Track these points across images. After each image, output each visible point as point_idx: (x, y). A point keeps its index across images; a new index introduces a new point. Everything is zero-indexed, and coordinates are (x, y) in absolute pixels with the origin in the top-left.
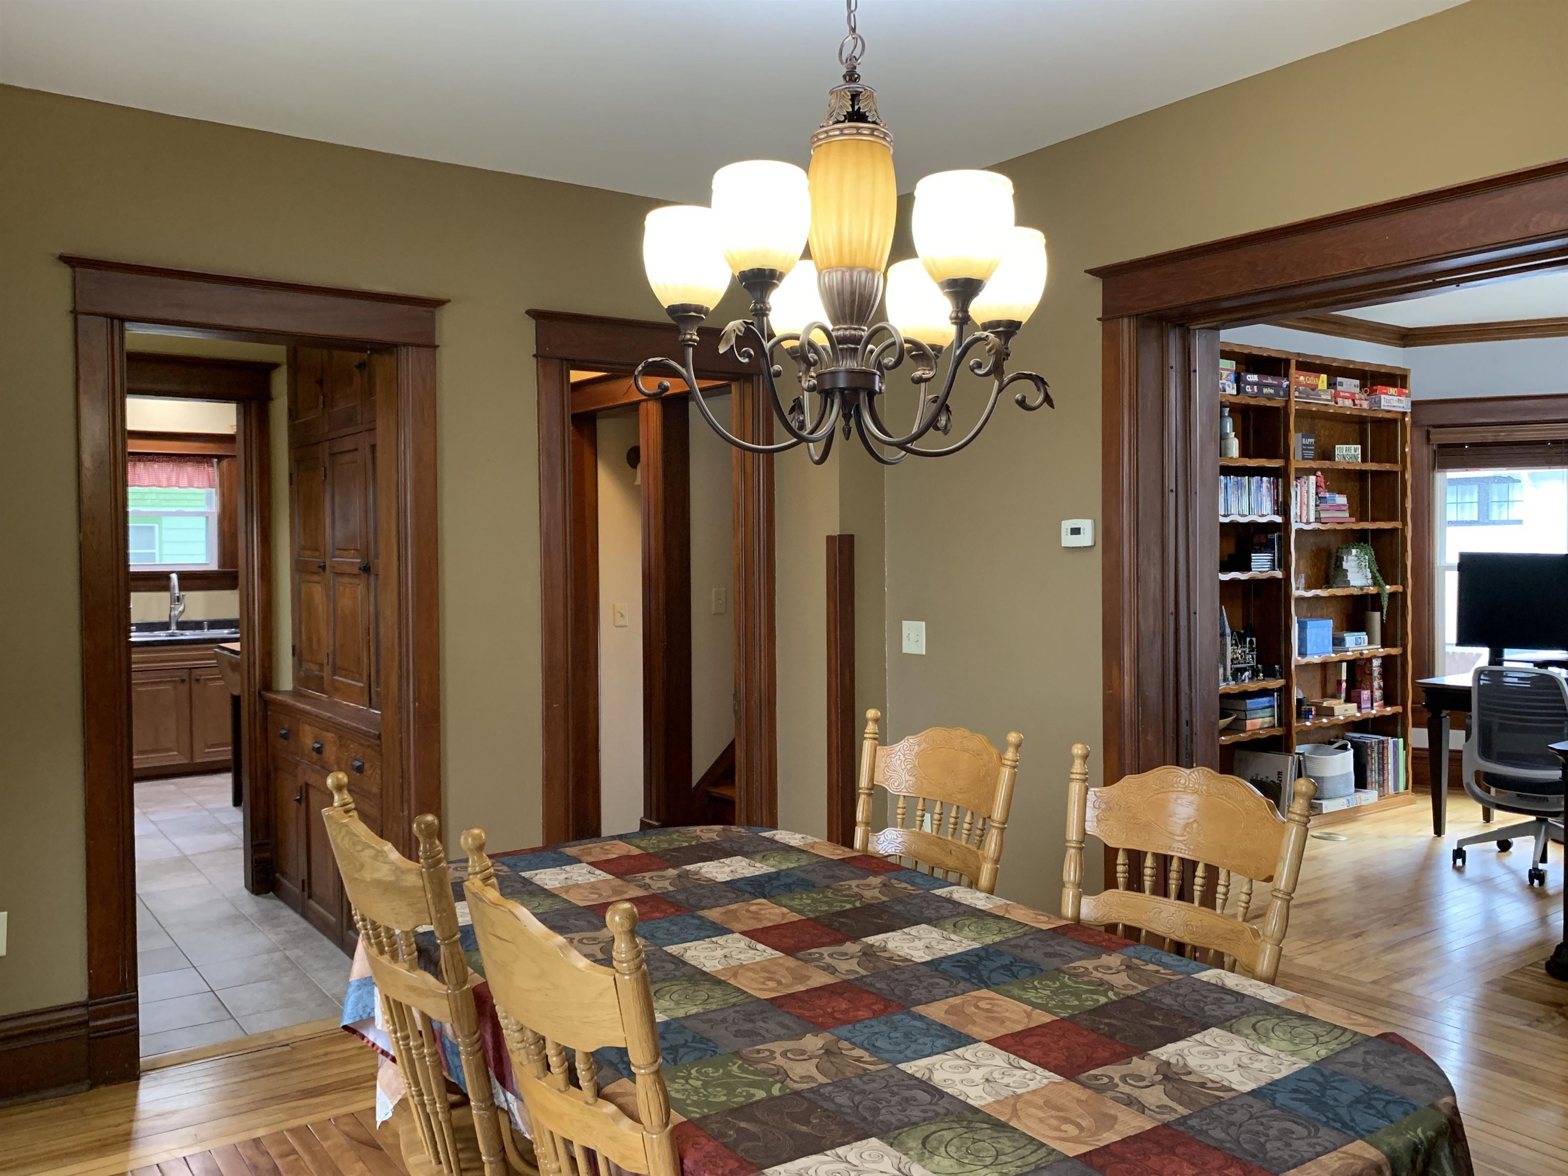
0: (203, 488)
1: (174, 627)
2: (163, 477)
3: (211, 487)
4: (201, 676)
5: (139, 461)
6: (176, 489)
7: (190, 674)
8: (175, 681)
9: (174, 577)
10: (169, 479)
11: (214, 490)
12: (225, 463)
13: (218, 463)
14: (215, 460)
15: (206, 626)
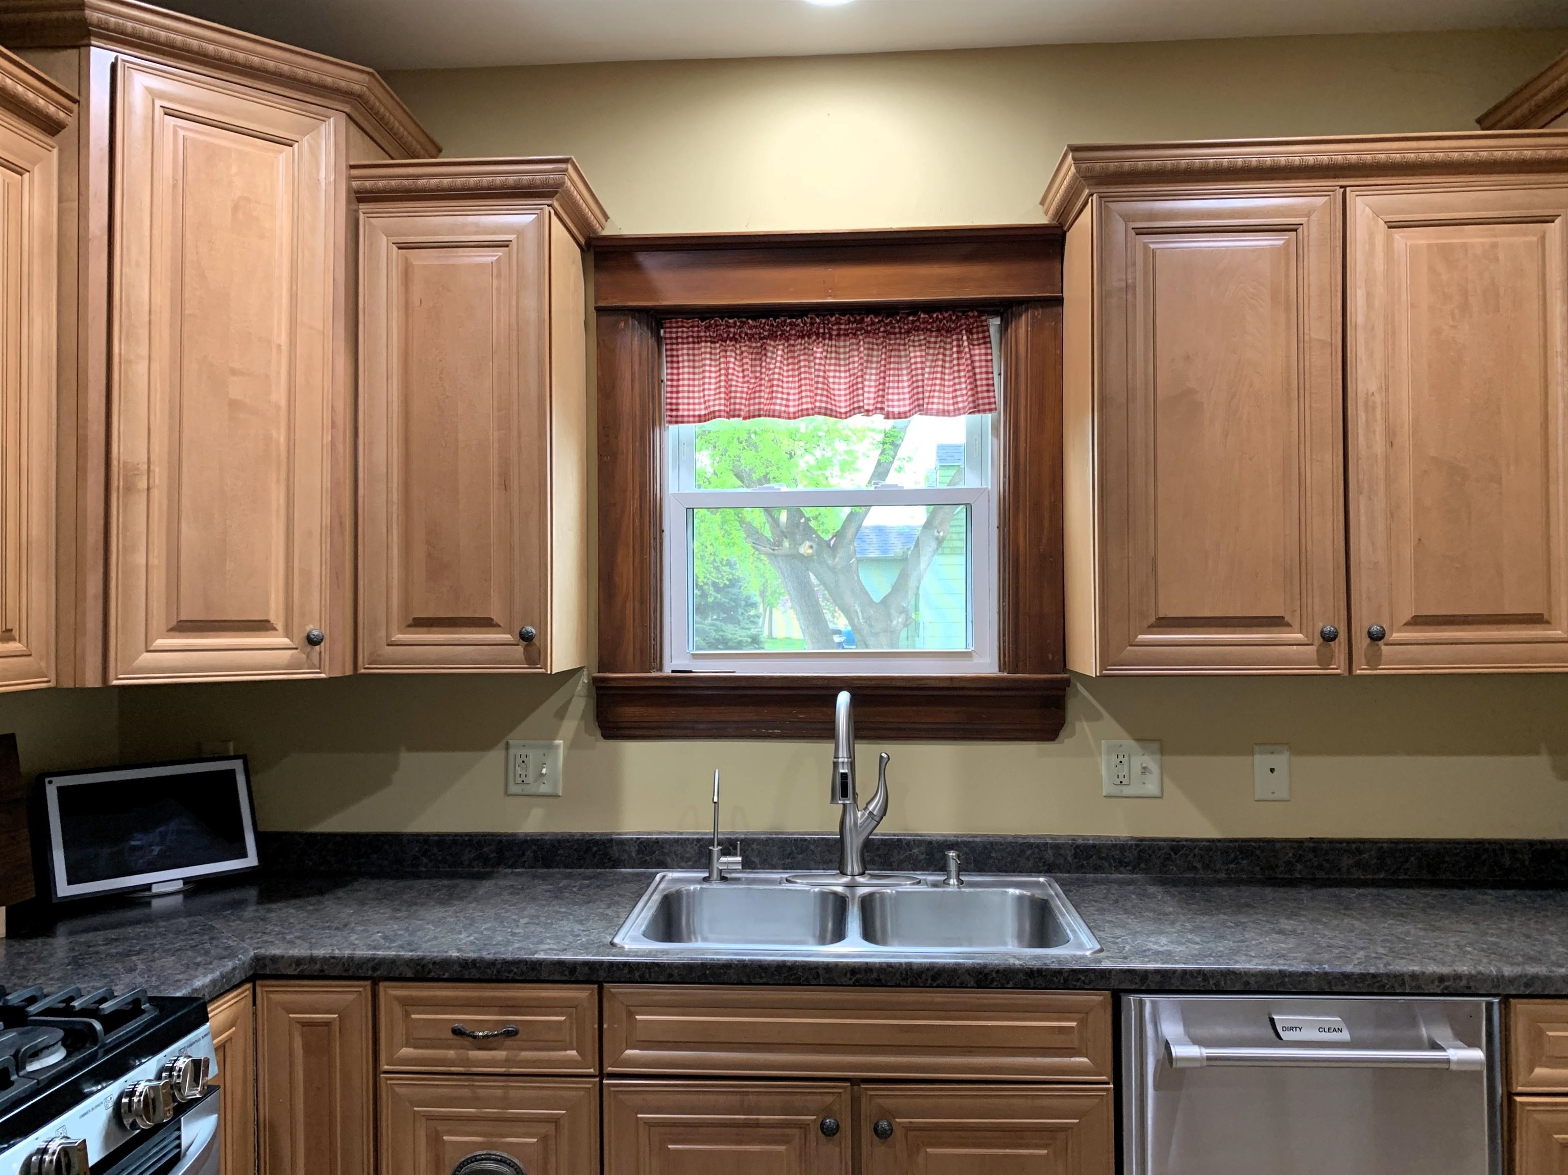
0: (957, 412)
1: (853, 863)
2: (840, 383)
3: (976, 409)
4: (889, 1114)
5: (773, 336)
6: (878, 418)
7: (855, 1101)
8: (803, 1127)
9: (843, 699)
10: (854, 389)
11: (989, 417)
12: (1023, 325)
13: (1004, 329)
14: (994, 323)
15: (953, 866)
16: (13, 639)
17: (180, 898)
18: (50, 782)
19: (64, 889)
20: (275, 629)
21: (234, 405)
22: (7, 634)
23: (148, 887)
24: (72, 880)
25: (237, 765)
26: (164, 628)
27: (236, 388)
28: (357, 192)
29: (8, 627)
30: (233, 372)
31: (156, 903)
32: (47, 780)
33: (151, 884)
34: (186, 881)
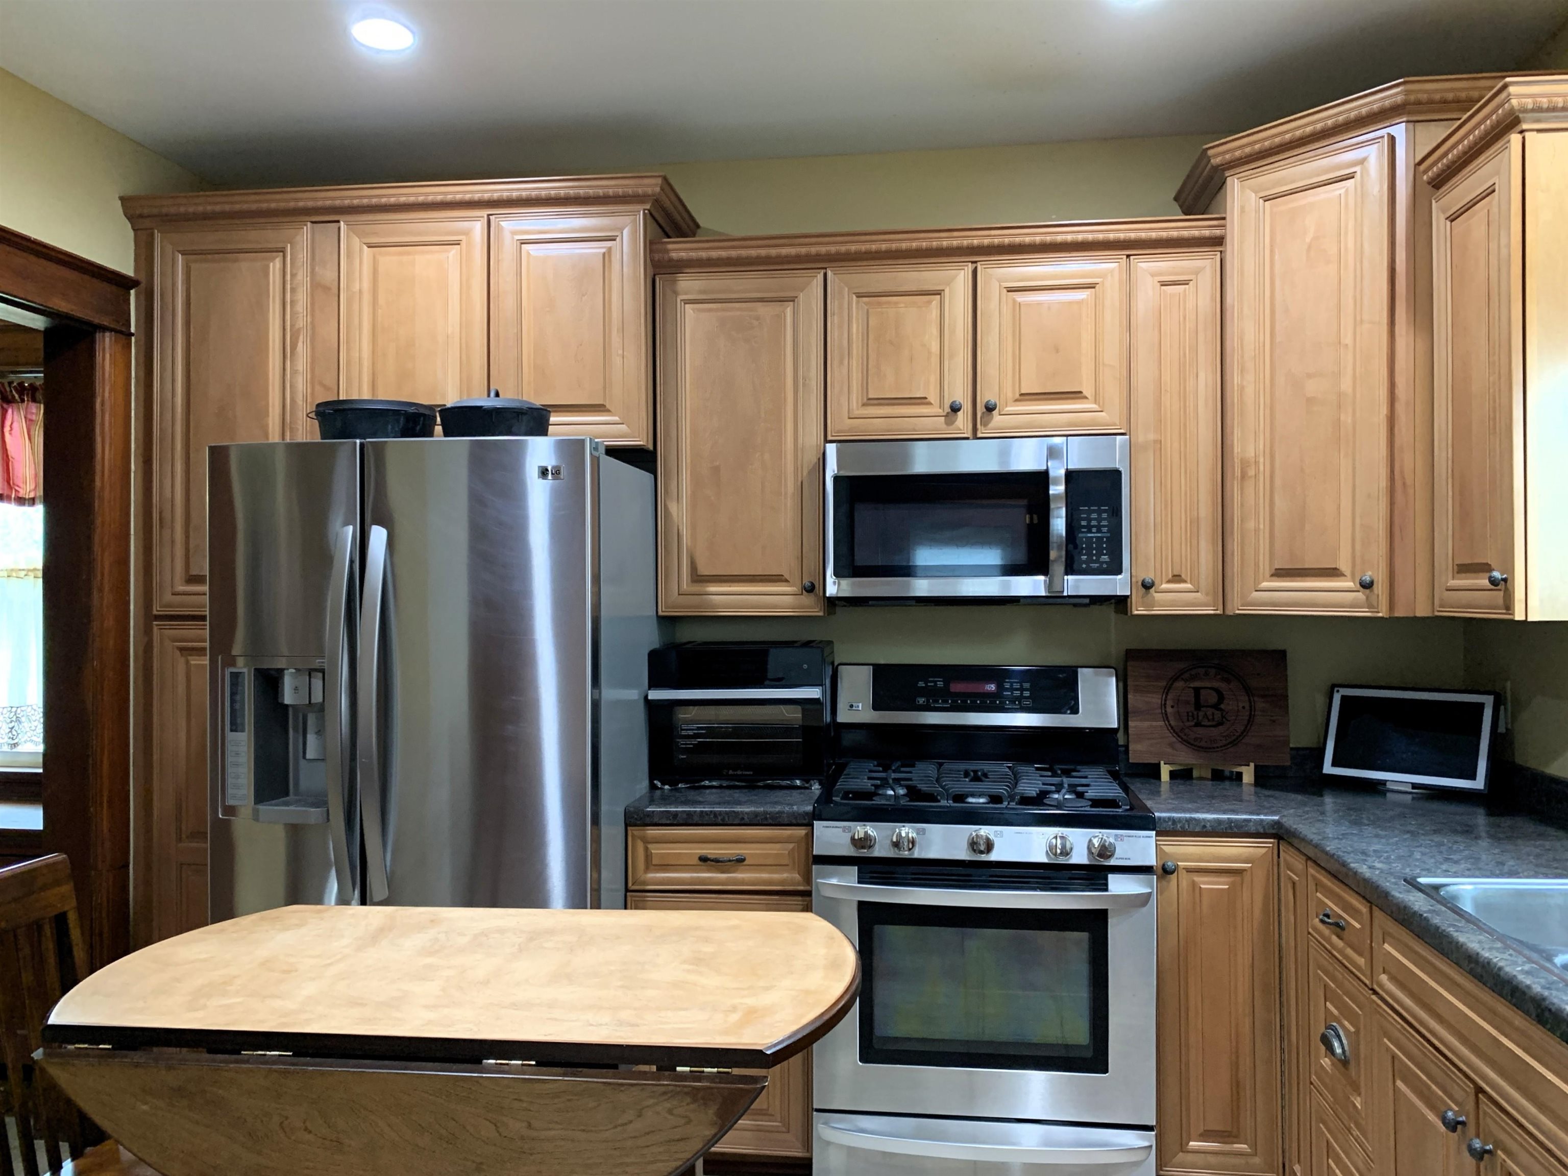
16: (1185, 581)
17: (1409, 797)
18: (1338, 691)
19: (1328, 768)
20: (1344, 575)
21: (1310, 401)
22: (1177, 578)
23: (1383, 783)
24: (1335, 764)
25: (1488, 701)
26: (1267, 574)
27: (1312, 388)
28: (1429, 183)
29: (1175, 573)
30: (1309, 376)
31: (1389, 795)
32: (1336, 689)
33: (1386, 781)
34: (1415, 786)
